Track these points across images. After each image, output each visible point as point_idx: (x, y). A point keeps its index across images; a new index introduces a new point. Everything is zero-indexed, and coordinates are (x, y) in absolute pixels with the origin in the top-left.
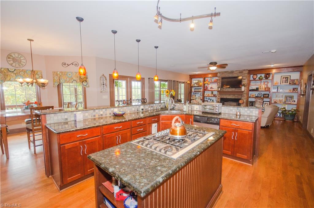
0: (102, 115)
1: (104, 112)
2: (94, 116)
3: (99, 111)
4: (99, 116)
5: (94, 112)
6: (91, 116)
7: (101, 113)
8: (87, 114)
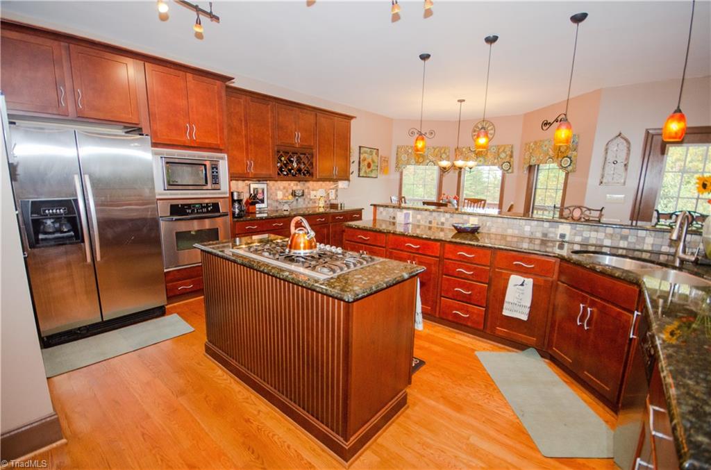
0: (443, 224)
1: (447, 219)
2: (430, 222)
3: (439, 215)
4: (438, 224)
5: (430, 215)
6: (426, 222)
7: (443, 220)
8: (419, 217)
